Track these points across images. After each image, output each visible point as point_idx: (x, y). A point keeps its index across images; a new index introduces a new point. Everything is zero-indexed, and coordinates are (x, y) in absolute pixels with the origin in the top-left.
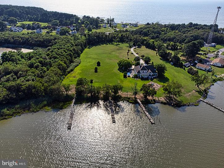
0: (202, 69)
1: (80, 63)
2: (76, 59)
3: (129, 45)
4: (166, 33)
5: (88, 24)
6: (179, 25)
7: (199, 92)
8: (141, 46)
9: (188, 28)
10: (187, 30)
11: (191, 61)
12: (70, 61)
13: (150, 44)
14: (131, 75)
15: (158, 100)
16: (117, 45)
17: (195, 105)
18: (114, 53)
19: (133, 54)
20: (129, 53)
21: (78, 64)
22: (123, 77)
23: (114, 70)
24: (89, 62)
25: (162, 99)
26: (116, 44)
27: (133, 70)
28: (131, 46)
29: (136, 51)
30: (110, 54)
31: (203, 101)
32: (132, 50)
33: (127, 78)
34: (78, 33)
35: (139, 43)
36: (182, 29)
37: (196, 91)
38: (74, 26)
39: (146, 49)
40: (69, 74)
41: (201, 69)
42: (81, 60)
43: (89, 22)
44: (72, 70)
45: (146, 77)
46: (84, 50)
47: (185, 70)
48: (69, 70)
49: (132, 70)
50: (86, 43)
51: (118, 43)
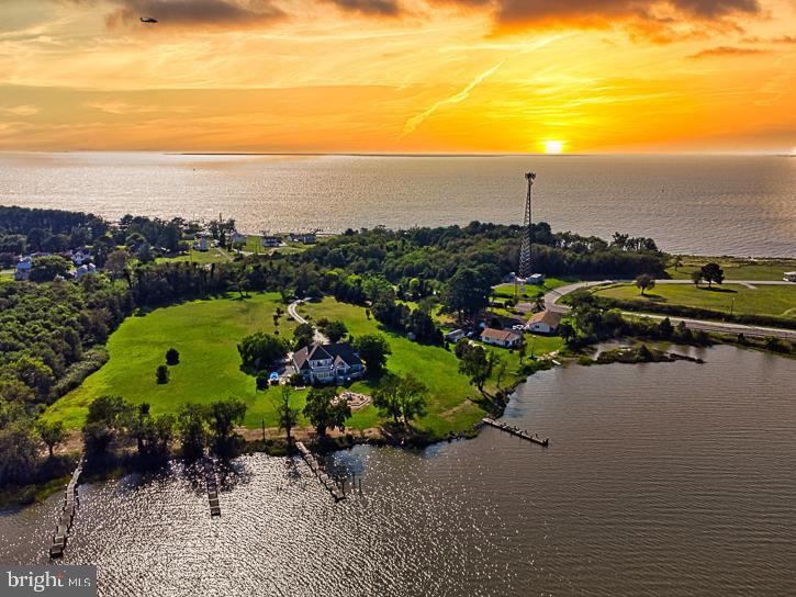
0: (497, 342)
1: (104, 363)
2: (91, 351)
3: (283, 294)
4: (401, 255)
5: (141, 241)
6: (441, 230)
7: (484, 403)
8: (322, 297)
9: (464, 237)
10: (463, 243)
11: (469, 325)
12: (66, 356)
13: (347, 286)
14: (280, 380)
15: (359, 436)
16: (241, 299)
17: (468, 438)
18: (228, 322)
19: (292, 319)
20: (279, 320)
21: (97, 363)
22: (255, 386)
23: (225, 372)
24: (139, 356)
25: (374, 433)
26: (237, 295)
27: (291, 363)
28: (289, 298)
29: (303, 312)
30: (214, 325)
31: (492, 425)
32: (292, 309)
33: (267, 387)
34: (102, 272)
35: (314, 287)
36: (447, 241)
37: (474, 401)
38: (86, 252)
39: (336, 303)
40: (63, 399)
41: (494, 345)
42: (110, 353)
43: (145, 235)
44: (74, 386)
45: (329, 378)
46: (122, 321)
47: (449, 350)
48: (61, 384)
49: (286, 364)
50: (128, 300)
51: (244, 294)
